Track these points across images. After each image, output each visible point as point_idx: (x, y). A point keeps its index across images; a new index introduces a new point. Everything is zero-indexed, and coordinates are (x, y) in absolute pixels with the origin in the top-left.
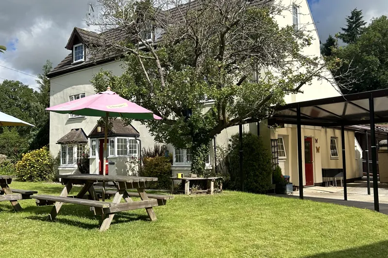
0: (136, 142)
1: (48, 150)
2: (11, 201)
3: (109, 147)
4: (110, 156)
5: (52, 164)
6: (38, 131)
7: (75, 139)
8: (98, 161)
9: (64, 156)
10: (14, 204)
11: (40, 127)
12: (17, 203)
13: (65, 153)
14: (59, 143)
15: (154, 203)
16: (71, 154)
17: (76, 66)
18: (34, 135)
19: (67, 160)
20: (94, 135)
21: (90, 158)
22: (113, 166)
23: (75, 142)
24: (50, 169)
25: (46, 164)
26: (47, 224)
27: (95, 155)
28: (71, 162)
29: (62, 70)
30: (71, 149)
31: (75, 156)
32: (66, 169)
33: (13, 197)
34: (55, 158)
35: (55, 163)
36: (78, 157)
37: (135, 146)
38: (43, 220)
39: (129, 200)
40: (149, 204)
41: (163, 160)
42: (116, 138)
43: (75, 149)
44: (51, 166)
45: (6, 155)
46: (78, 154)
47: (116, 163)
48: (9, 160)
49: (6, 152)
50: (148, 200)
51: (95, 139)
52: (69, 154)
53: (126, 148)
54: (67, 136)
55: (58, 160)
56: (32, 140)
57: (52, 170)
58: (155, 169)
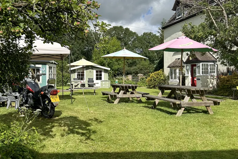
0: (215, 66)
1: (163, 71)
2: (137, 98)
3: (197, 69)
4: (197, 75)
5: (165, 79)
6: (159, 61)
7: (177, 64)
8: (190, 77)
9: (172, 75)
10: (139, 99)
11: (159, 58)
12: (140, 99)
13: (172, 73)
14: (169, 67)
15: (211, 103)
16: (175, 74)
17: (178, 20)
18: (157, 63)
19: (173, 77)
20: (188, 62)
21: (186, 75)
22: (199, 81)
23: (177, 67)
24: (164, 82)
25: (162, 79)
26: (150, 110)
27: (188, 74)
28: (175, 78)
29: (170, 24)
30: (175, 71)
31: (178, 74)
32: (173, 82)
33: (138, 95)
34: (167, 76)
35: (167, 78)
36: (179, 75)
37: (214, 68)
38: (149, 108)
39: (194, 100)
40: (208, 104)
41: (233, 77)
42: (201, 64)
43: (178, 71)
44: (165, 80)
45: (143, 74)
46: (179, 73)
47: (201, 79)
48: (144, 77)
49: (143, 72)
50: (207, 101)
51: (188, 64)
52: (174, 73)
53: (208, 70)
54: (173, 63)
55: (168, 77)
56: (156, 65)
57: (165, 82)
58: (227, 83)
